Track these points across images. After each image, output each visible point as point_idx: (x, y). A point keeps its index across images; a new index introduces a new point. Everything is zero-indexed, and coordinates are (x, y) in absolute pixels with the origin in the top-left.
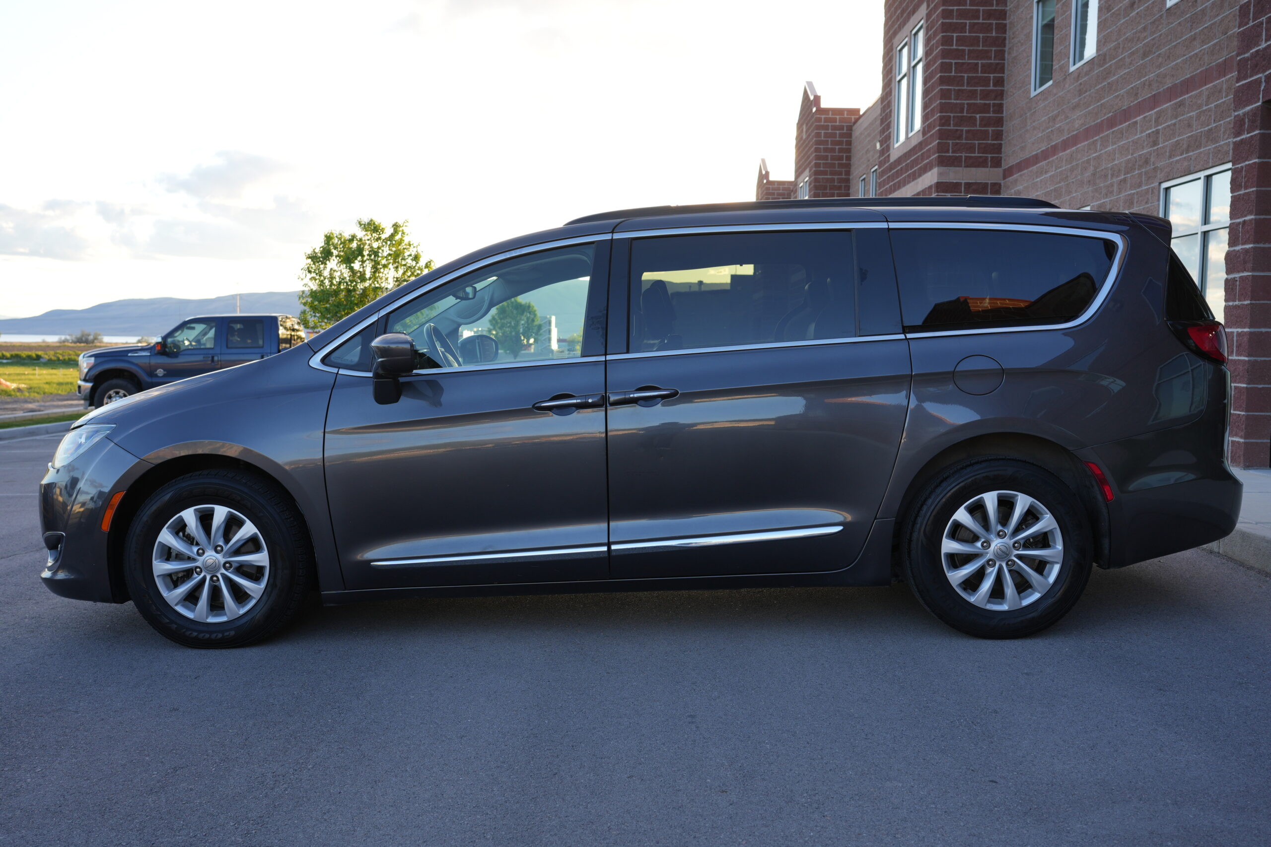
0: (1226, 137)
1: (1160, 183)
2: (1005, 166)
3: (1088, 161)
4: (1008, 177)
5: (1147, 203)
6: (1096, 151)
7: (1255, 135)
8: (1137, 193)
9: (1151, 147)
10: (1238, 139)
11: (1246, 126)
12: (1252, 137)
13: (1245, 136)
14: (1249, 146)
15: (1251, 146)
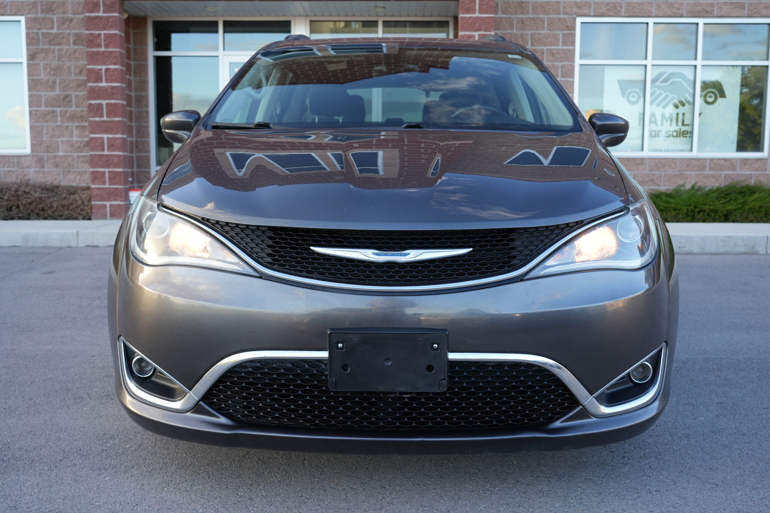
11: (102, 9)
12: (110, 17)
13: (101, 14)
14: (106, 22)
15: (108, 22)
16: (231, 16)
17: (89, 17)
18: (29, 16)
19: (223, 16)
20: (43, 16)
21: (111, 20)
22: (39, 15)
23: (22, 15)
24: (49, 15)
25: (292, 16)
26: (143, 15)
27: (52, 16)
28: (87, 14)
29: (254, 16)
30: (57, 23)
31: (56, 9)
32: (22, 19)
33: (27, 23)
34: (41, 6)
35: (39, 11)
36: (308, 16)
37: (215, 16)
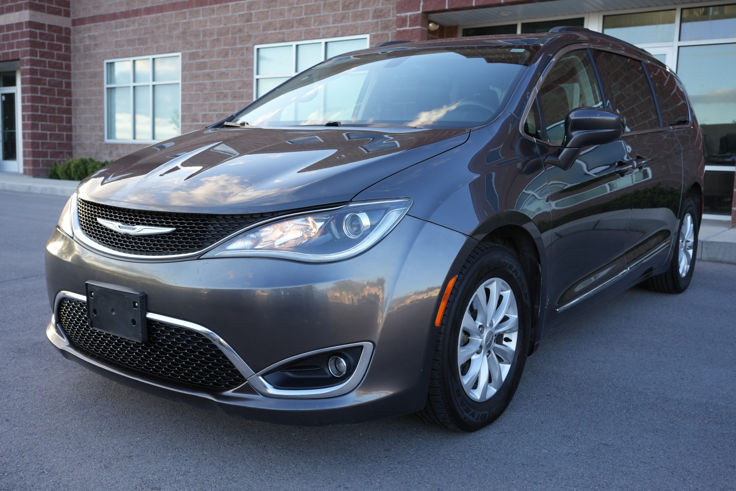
0: (317, 24)
1: (254, 45)
2: (73, 17)
3: (177, 24)
4: (78, 25)
5: (241, 55)
6: (185, 18)
7: (417, 29)
8: (232, 49)
9: (245, 22)
10: (402, 29)
11: (408, 23)
12: (413, 30)
13: (407, 28)
14: (411, 34)
15: (413, 34)
16: (528, 18)
17: (398, 31)
18: (373, 33)
19: (521, 19)
20: (382, 32)
21: (414, 32)
22: (379, 32)
23: (368, 33)
24: (386, 32)
25: (586, 13)
26: (455, 24)
27: (388, 32)
28: (398, 29)
29: (549, 16)
30: (391, 38)
31: (391, 26)
32: (368, 36)
33: (370, 40)
34: (381, 24)
35: (380, 28)
36: (601, 11)
37: (515, 20)
